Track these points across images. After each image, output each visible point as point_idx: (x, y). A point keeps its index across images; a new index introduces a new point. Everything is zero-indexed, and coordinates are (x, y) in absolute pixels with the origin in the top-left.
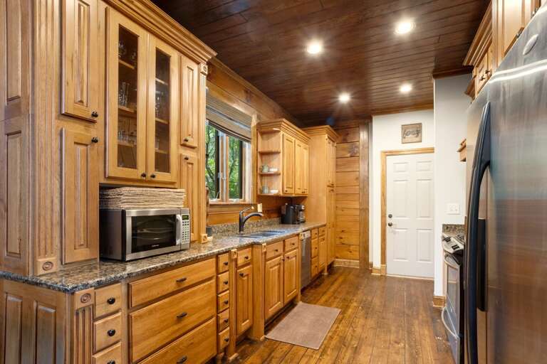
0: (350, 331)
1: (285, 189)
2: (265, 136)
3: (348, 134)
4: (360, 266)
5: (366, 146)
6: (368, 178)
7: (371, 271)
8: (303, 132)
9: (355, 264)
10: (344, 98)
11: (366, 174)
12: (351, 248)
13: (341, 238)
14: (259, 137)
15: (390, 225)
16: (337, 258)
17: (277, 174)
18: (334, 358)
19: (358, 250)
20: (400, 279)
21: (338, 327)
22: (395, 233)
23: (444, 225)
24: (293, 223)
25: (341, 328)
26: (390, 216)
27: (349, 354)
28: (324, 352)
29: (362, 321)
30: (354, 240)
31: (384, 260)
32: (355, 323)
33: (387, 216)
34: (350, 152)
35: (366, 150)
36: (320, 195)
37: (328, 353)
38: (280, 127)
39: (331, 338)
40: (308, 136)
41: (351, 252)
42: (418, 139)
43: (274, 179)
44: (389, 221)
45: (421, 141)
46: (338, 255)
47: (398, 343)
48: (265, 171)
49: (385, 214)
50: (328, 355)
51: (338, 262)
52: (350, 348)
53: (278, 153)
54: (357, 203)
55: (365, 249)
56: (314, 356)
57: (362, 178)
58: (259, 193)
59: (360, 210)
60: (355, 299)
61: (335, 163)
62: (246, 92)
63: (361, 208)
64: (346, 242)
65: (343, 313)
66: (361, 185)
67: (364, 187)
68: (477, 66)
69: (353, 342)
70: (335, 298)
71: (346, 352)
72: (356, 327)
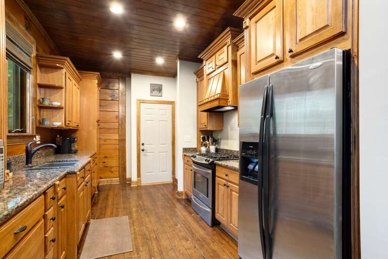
0: (145, 229)
1: (67, 122)
2: (43, 69)
3: (109, 83)
4: (120, 182)
5: (124, 94)
6: (125, 117)
7: (130, 184)
8: (78, 74)
9: (116, 181)
10: (117, 55)
11: (124, 114)
12: (113, 169)
13: (104, 162)
14: (38, 69)
15: (143, 150)
16: (101, 178)
17: (59, 108)
18: (148, 251)
19: (118, 170)
20: (150, 185)
21: (134, 230)
22: (146, 155)
23: (184, 149)
24: (69, 153)
25: (137, 229)
26: (143, 144)
27: (154, 244)
28: (138, 251)
29: (147, 219)
30: (114, 163)
31: (139, 175)
32: (143, 222)
33: (141, 144)
34: (111, 97)
35: (124, 97)
36: (91, 128)
37: (141, 249)
38: (63, 64)
39: (135, 238)
40: (81, 77)
41: (112, 172)
42: (160, 94)
43: (55, 112)
44: (142, 147)
45: (161, 96)
46: (102, 176)
47: (177, 225)
48: (47, 103)
49: (140, 143)
50: (142, 251)
51: (102, 182)
52: (152, 239)
53: (61, 88)
54: (117, 135)
55: (123, 169)
56: (133, 256)
57: (120, 116)
58: (38, 125)
59: (119, 140)
60: (131, 205)
61: (98, 104)
62: (26, 17)
63: (120, 139)
64: (109, 165)
65: (130, 218)
66: (120, 122)
67: (122, 123)
68: (206, 61)
69: (152, 235)
70: (117, 209)
71: (152, 243)
72: (147, 225)
